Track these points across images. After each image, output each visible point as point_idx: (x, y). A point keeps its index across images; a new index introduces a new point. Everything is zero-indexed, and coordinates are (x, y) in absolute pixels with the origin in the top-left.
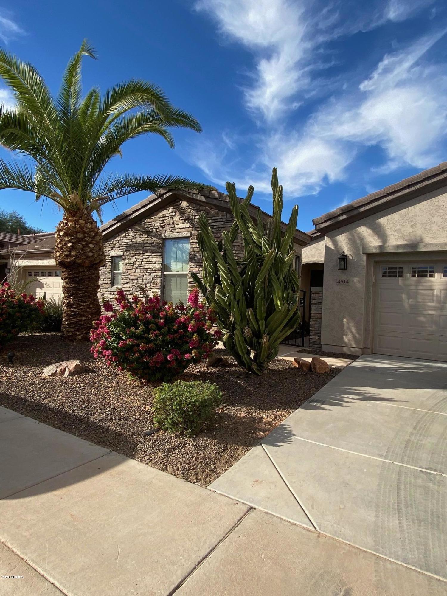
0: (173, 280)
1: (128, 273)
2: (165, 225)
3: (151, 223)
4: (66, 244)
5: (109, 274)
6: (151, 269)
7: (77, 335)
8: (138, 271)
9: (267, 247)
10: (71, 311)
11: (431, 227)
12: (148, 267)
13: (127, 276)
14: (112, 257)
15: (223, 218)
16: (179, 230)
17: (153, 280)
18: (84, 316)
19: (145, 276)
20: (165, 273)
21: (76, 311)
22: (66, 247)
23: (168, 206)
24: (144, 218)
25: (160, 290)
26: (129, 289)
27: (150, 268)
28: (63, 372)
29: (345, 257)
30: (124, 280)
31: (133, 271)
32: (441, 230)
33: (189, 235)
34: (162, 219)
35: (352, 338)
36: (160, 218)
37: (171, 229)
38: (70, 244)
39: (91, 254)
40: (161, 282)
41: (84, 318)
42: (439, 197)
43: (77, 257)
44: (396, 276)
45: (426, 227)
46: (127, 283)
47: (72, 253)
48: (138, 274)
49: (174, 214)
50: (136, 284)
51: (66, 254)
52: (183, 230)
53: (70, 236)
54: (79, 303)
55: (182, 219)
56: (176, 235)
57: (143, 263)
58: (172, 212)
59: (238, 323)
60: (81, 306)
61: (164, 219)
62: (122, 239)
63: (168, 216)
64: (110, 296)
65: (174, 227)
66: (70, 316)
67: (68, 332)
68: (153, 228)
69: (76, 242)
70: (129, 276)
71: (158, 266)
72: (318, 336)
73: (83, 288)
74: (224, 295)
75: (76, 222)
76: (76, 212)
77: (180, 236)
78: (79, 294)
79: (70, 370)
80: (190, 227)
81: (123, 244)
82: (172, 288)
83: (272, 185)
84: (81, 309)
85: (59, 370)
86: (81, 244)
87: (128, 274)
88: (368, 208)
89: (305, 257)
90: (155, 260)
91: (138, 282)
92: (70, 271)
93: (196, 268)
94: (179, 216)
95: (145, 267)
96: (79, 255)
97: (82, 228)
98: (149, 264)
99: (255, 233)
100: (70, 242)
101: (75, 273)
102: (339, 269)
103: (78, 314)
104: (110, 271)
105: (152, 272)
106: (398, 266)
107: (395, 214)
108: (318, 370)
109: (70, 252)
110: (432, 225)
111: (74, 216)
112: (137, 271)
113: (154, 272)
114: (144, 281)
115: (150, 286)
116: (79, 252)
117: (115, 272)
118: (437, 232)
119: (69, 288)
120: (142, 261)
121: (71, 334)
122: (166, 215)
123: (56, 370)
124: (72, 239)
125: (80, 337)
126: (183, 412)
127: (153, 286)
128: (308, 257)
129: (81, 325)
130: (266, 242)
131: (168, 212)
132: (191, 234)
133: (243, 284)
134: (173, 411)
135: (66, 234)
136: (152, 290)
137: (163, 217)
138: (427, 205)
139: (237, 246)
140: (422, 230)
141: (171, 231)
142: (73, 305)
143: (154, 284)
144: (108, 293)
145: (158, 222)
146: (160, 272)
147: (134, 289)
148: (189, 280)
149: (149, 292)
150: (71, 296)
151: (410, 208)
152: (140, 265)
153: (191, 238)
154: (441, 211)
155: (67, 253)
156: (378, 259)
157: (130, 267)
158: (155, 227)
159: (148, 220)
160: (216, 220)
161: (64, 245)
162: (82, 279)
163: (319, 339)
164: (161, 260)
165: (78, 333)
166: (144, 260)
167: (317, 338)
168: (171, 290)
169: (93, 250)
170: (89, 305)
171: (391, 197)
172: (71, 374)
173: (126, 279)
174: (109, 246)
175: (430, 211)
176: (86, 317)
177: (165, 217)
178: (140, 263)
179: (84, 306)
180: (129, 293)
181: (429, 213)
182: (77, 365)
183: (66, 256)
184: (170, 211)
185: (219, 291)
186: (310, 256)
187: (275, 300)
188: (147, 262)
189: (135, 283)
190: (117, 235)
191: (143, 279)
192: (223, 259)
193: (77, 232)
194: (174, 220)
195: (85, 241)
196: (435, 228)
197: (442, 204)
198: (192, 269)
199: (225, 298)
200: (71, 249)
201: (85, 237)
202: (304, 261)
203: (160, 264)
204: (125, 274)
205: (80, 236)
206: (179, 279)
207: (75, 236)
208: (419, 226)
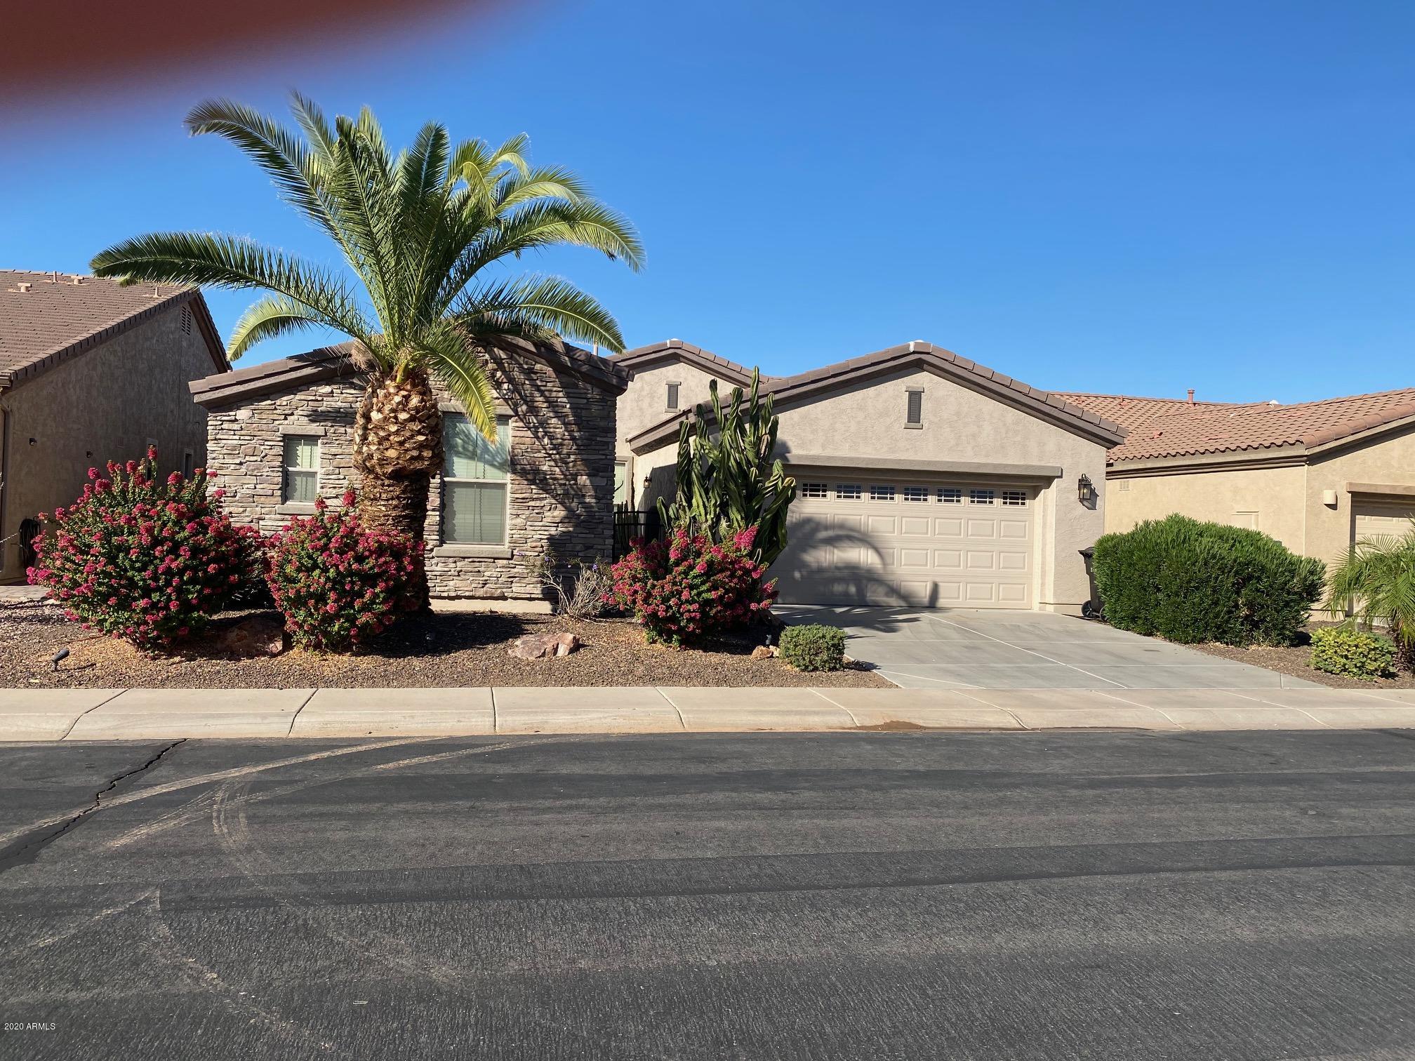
0: (459, 494)
1: (339, 474)
4: (412, 437)
5: (275, 474)
11: (834, 436)
13: (337, 482)
14: (286, 436)
20: (446, 479)
25: (438, 513)
28: (555, 650)
30: (328, 490)
32: (843, 440)
33: (512, 412)
38: (421, 438)
40: (441, 497)
45: (828, 436)
46: (337, 497)
62: (320, 398)
64: (281, 523)
81: (322, 409)
85: (549, 647)
92: (408, 486)
100: (419, 433)
104: (280, 467)
107: (793, 412)
109: (420, 451)
117: (290, 469)
118: (840, 442)
123: (543, 648)
124: (423, 427)
132: (517, 411)
144: (272, 516)
153: (513, 419)
155: (415, 453)
157: (347, 463)
173: (335, 488)
174: (276, 409)
175: (832, 415)
190: (305, 387)
196: (837, 437)
200: (421, 446)
204: (330, 477)
208: (820, 433)
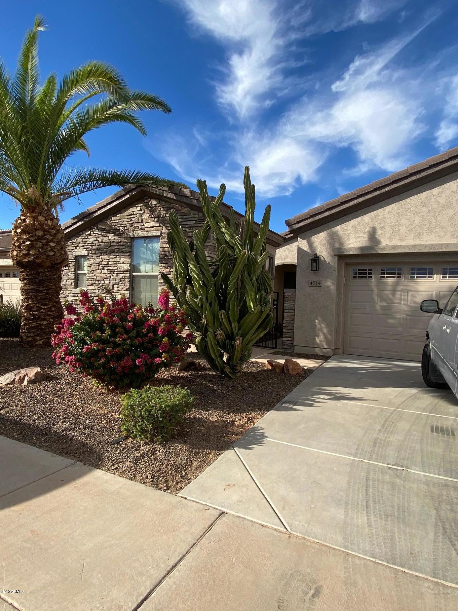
0: (143, 281)
1: (93, 273)
2: (133, 223)
3: (118, 221)
4: (24, 242)
5: (72, 275)
6: (119, 270)
7: (37, 340)
8: (105, 271)
9: (240, 247)
10: (30, 314)
11: (400, 230)
12: (116, 268)
13: (92, 277)
14: (76, 257)
15: (195, 217)
16: (148, 229)
17: (121, 281)
18: (45, 320)
19: (112, 277)
20: (134, 274)
21: (37, 315)
22: (25, 246)
23: (136, 203)
24: (111, 215)
25: (128, 292)
26: (95, 291)
27: (117, 269)
28: (22, 380)
29: (317, 259)
30: (89, 282)
31: (99, 271)
32: (408, 232)
33: (159, 234)
34: (130, 217)
35: (323, 339)
36: (128, 216)
37: (140, 227)
38: (28, 243)
39: (52, 253)
40: (130, 284)
41: (45, 322)
42: (407, 200)
43: (37, 256)
44: (366, 277)
45: (394, 230)
46: (92, 285)
47: (31, 252)
48: (104, 275)
49: (143, 211)
50: (103, 285)
51: (24, 253)
52: (153, 229)
53: (29, 233)
54: (39, 305)
55: (152, 217)
56: (146, 234)
57: (110, 263)
58: (141, 210)
59: (211, 325)
60: (41, 309)
61: (132, 216)
62: (86, 237)
63: (137, 214)
64: (74, 298)
65: (143, 225)
66: (30, 319)
67: (28, 337)
68: (120, 227)
69: (35, 240)
70: (95, 277)
71: (126, 267)
72: (291, 337)
73: (43, 290)
74: (196, 297)
75: (35, 218)
76: (35, 208)
77: (149, 235)
78: (39, 296)
79: (29, 377)
80: (160, 226)
81: (87, 243)
82: (141, 290)
83: (244, 184)
84: (42, 312)
85: (17, 378)
86: (41, 242)
87: (93, 275)
88: (339, 210)
89: (279, 258)
90: (122, 260)
91: (104, 283)
92: (28, 272)
93: (167, 268)
94: (148, 215)
95: (112, 268)
96: (39, 254)
97: (42, 225)
98: (116, 264)
99: (227, 233)
100: (28, 240)
101: (34, 274)
102: (311, 271)
103: (39, 317)
104: (74, 271)
105: (120, 272)
106: (367, 267)
107: (365, 216)
108: (291, 372)
109: (29, 250)
110: (400, 228)
111: (33, 212)
112: (103, 272)
113: (122, 272)
114: (111, 282)
115: (118, 287)
116: (39, 251)
117: (79, 272)
118: (405, 234)
119: (28, 289)
120: (109, 261)
121: (30, 339)
122: (135, 213)
123: (14, 378)
124: (31, 236)
125: (40, 342)
126: (152, 418)
127: (121, 287)
128: (281, 259)
129: (42, 329)
130: (238, 242)
131: (136, 210)
132: (161, 233)
133: (215, 285)
134: (142, 417)
135: (23, 232)
136: (120, 292)
137: (131, 215)
138: (396, 208)
139: (210, 247)
140: (391, 232)
141: (140, 230)
142: (33, 307)
143: (122, 286)
144: (71, 295)
145: (126, 220)
146: (129, 272)
147: (100, 291)
148: (159, 281)
149: (116, 294)
150: (31, 298)
151: (379, 210)
152: (106, 266)
153: (161, 237)
154: (408, 214)
156: (348, 261)
157: (96, 268)
158: (122, 225)
159: (115, 218)
160: (188, 219)
161: (22, 244)
162: (42, 280)
163: (292, 340)
164: (129, 260)
165: (38, 338)
166: (110, 260)
167: (290, 339)
168: (141, 292)
169: (54, 248)
170: (50, 308)
171: (361, 199)
172: (31, 382)
173: (91, 280)
174: (73, 244)
175: (398, 213)
176: (47, 321)
177: (134, 214)
178: (106, 263)
179: (44, 309)
180: (95, 295)
181: (397, 215)
182: (37, 373)
183: (24, 255)
184: (139, 208)
185: (190, 293)
186: (283, 257)
187: (247, 301)
188: (114, 263)
189: (101, 285)
190: (81, 233)
191: (109, 280)
192: (194, 260)
193: (36, 230)
194: (143, 218)
195: (45, 239)
196: (403, 230)
197: (410, 206)
198: (163, 269)
199: (197, 299)
200: (29, 248)
201: (45, 235)
202: (278, 262)
203: (129, 265)
204: (90, 275)
205: (40, 233)
206: (149, 280)
207: (34, 233)
208: (388, 228)
